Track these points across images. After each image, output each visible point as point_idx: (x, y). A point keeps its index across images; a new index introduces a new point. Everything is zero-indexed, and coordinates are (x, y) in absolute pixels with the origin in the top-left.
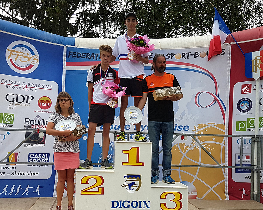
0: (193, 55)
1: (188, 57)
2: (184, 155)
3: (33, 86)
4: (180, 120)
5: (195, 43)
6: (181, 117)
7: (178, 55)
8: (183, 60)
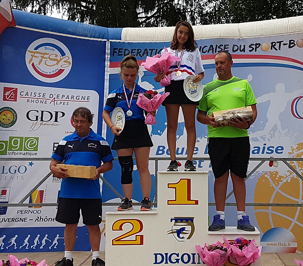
0: (287, 44)
1: (280, 48)
2: (277, 189)
3: (64, 99)
4: (270, 139)
5: (290, 28)
6: (272, 134)
7: (266, 45)
8: (273, 53)
